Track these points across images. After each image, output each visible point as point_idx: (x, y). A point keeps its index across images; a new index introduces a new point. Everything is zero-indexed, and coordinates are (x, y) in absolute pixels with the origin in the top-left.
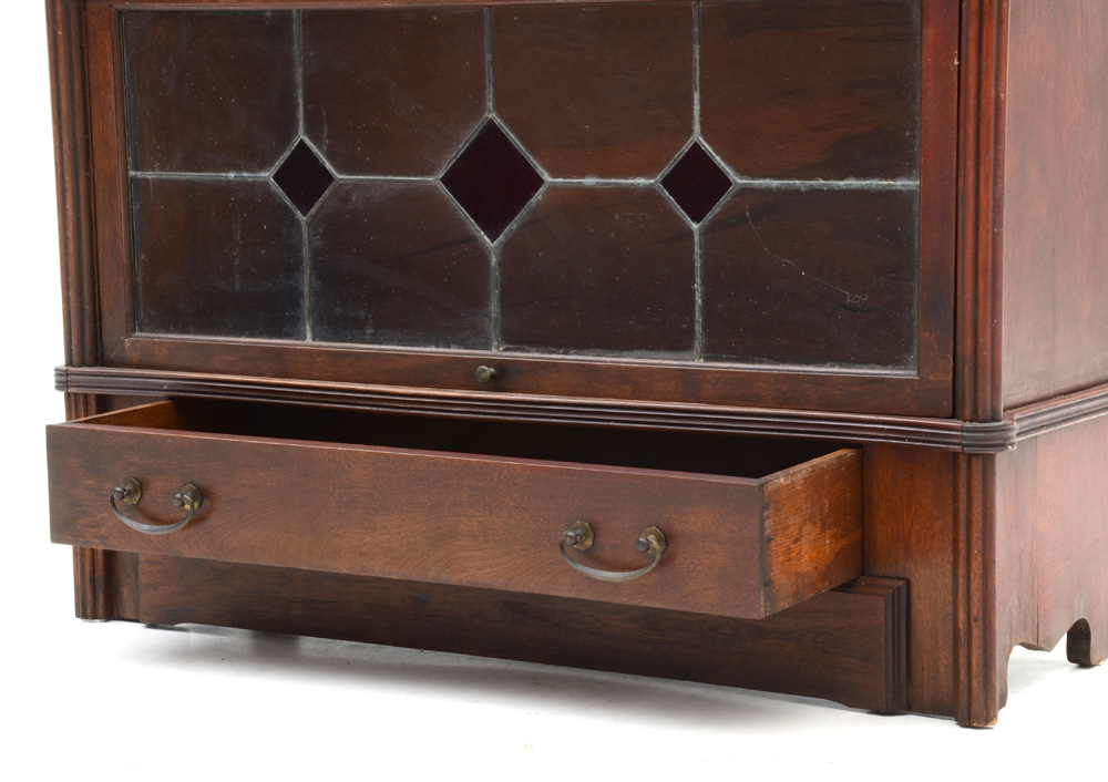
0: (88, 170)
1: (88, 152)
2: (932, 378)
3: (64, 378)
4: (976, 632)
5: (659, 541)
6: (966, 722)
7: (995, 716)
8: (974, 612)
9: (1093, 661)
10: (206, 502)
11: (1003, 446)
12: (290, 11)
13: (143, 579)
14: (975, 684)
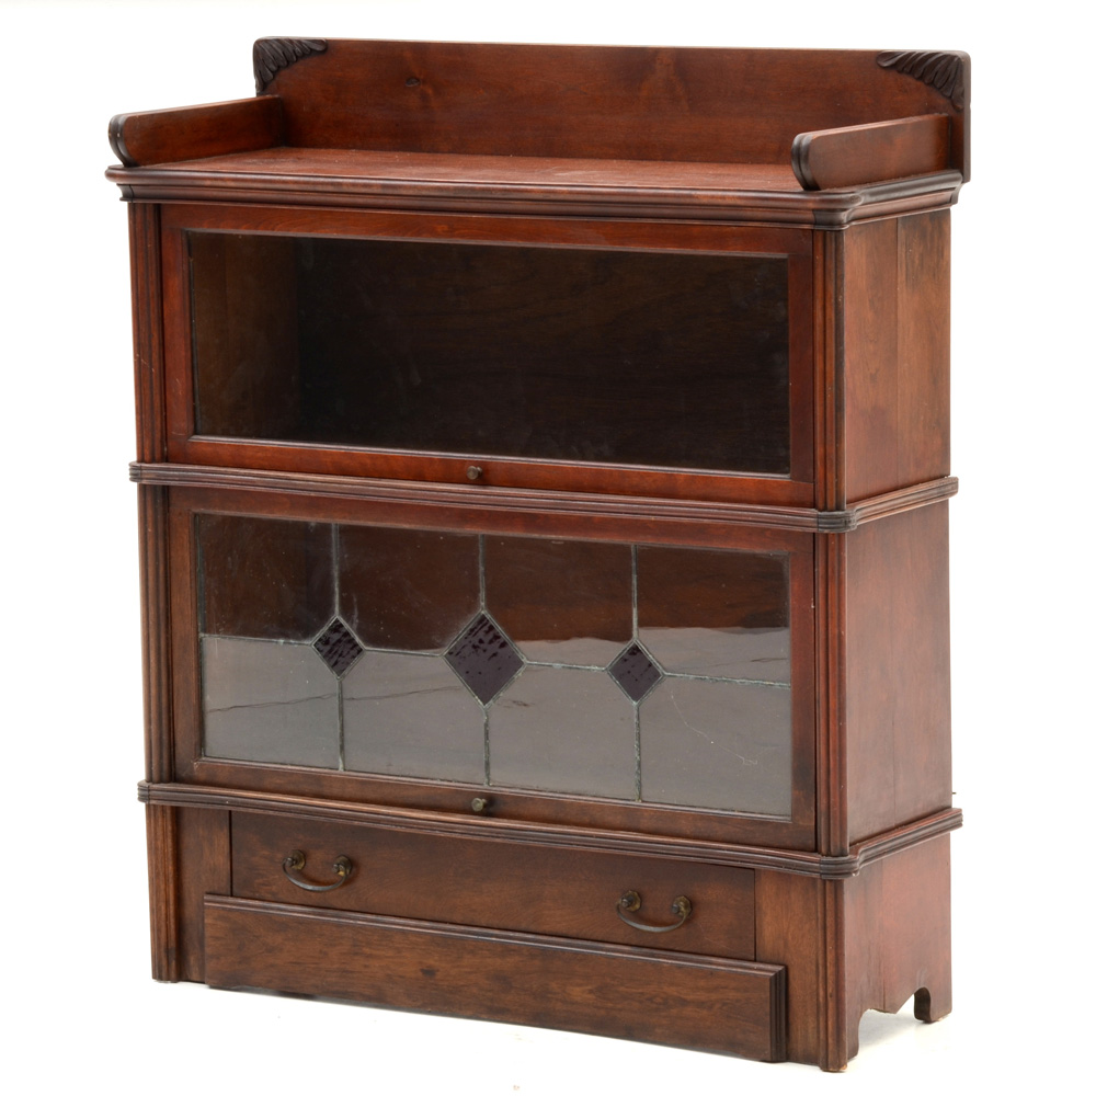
0: (167, 632)
1: (167, 618)
2: (801, 823)
3: (146, 793)
4: (831, 1005)
5: (686, 907)
6: (826, 1068)
7: (846, 1064)
8: (830, 990)
9: (932, 1019)
10: (354, 870)
11: (848, 874)
12: (330, 525)
13: (208, 950)
14: (830, 1041)
